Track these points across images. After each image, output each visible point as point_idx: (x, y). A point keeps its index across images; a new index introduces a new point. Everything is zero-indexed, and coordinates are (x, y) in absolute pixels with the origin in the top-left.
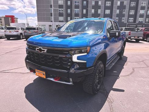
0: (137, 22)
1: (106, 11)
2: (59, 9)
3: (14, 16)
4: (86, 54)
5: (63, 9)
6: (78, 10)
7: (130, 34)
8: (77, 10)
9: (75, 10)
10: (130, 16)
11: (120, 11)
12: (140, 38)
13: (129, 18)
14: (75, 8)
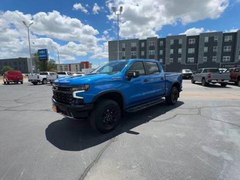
0: (236, 61)
1: (189, 49)
2: (132, 52)
3: (88, 62)
4: (84, 91)
5: (136, 52)
6: (154, 51)
7: (209, 77)
8: (152, 51)
10: (224, 54)
11: (208, 49)
12: (225, 81)
13: (224, 57)
14: (150, 50)
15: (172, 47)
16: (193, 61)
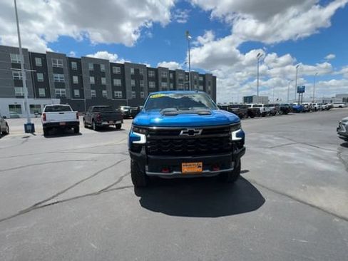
1: (115, 80)
2: (15, 72)
6: (62, 76)
8: (59, 75)
9: (55, 75)
11: (136, 82)
14: (55, 73)
15: (92, 73)
16: (121, 95)
